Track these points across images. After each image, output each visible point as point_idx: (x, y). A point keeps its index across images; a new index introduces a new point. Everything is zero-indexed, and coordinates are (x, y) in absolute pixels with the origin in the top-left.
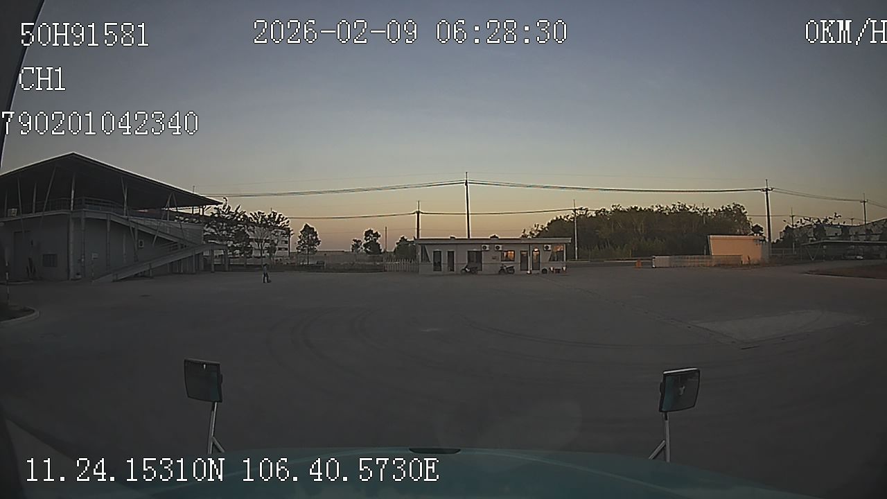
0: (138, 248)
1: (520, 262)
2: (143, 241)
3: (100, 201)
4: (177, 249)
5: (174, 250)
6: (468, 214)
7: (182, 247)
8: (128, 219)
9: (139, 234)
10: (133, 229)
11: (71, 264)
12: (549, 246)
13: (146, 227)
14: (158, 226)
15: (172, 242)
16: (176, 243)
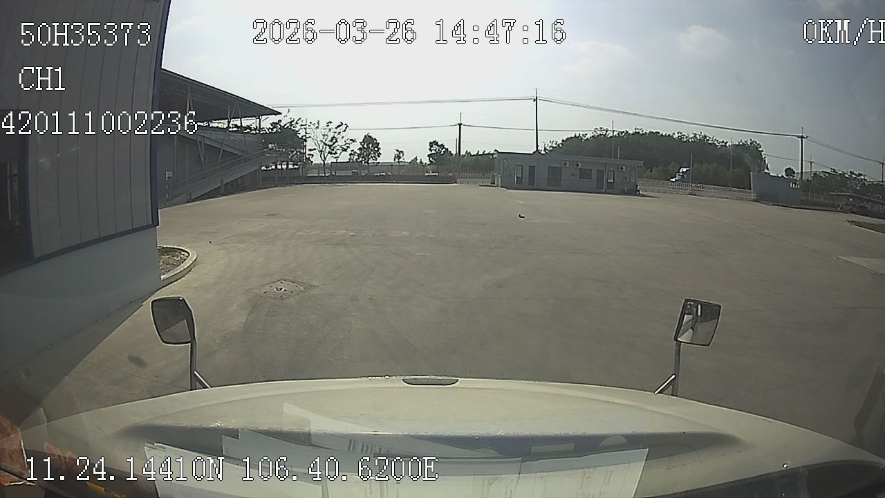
1: (596, 180)
4: (241, 163)
5: (238, 165)
6: (537, 130)
7: (245, 162)
10: (200, 142)
12: (624, 167)
13: (213, 140)
14: (224, 140)
15: (235, 156)
16: (240, 156)
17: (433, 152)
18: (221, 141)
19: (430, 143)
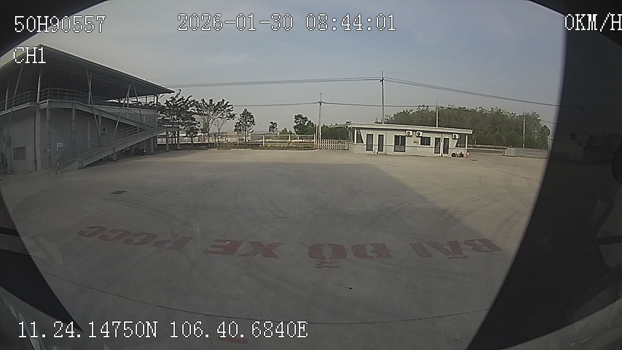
0: (102, 134)
1: (434, 146)
2: (105, 127)
3: (66, 91)
4: (136, 133)
5: (134, 133)
6: (383, 106)
7: (141, 131)
8: (92, 107)
9: (102, 120)
10: (97, 116)
11: (38, 155)
12: (457, 135)
13: (109, 113)
14: (120, 113)
15: (132, 127)
16: (136, 127)
17: (298, 123)
18: (118, 115)
19: (296, 116)
